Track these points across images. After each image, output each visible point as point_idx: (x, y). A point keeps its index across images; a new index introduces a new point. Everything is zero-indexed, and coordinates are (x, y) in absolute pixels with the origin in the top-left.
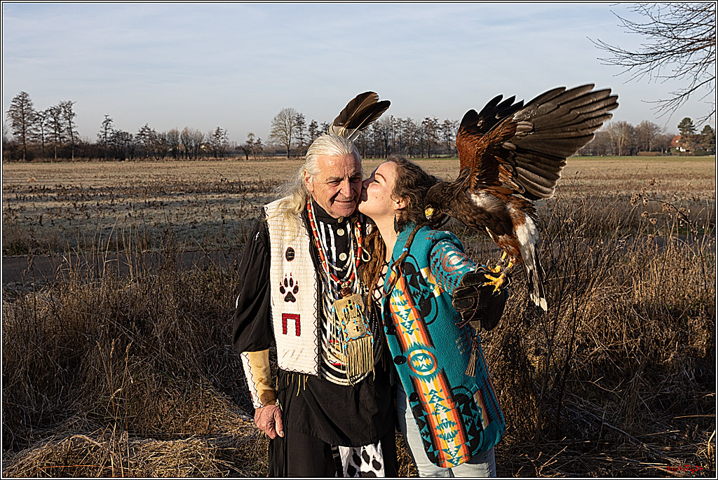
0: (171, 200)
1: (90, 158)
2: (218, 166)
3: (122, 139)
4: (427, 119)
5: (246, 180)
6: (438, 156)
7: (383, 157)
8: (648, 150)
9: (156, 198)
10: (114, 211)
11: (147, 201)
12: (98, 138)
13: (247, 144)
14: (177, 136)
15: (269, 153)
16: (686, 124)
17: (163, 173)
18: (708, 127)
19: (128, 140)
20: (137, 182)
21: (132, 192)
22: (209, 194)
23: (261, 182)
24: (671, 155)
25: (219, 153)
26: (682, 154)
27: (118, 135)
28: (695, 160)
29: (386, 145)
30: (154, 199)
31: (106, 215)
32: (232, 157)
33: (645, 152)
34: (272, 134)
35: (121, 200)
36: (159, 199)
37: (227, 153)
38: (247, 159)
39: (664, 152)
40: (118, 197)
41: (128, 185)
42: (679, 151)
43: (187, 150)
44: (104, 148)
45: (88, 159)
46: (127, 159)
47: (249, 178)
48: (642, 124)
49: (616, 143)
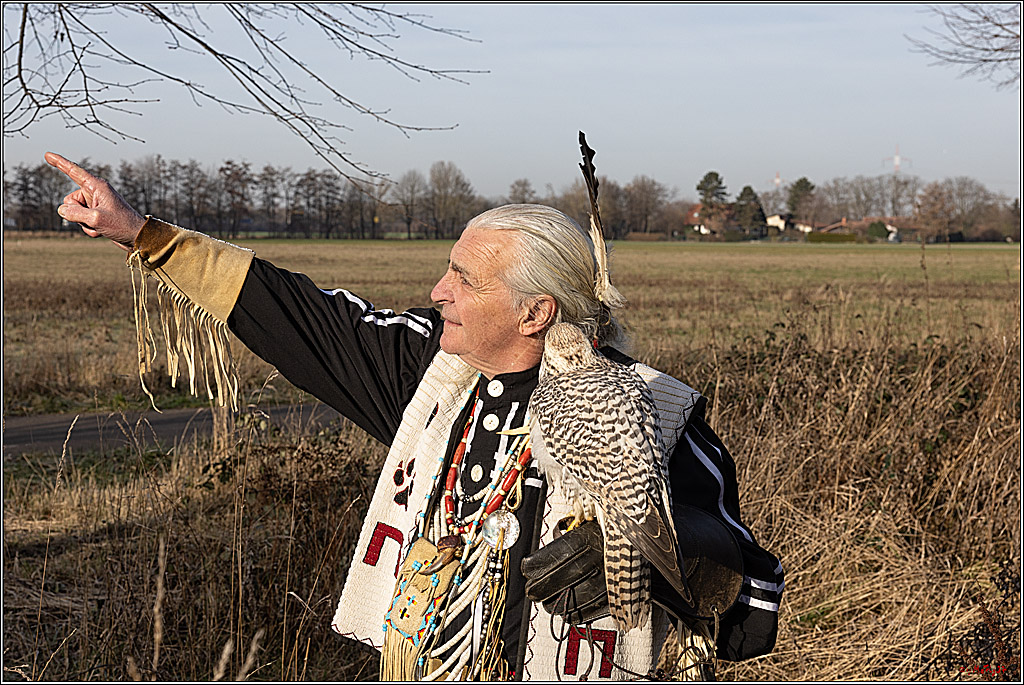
4: (229, 163)
8: (645, 231)
16: (711, 184)
18: (748, 191)
24: (684, 239)
33: (641, 234)
39: (673, 234)
48: (635, 181)
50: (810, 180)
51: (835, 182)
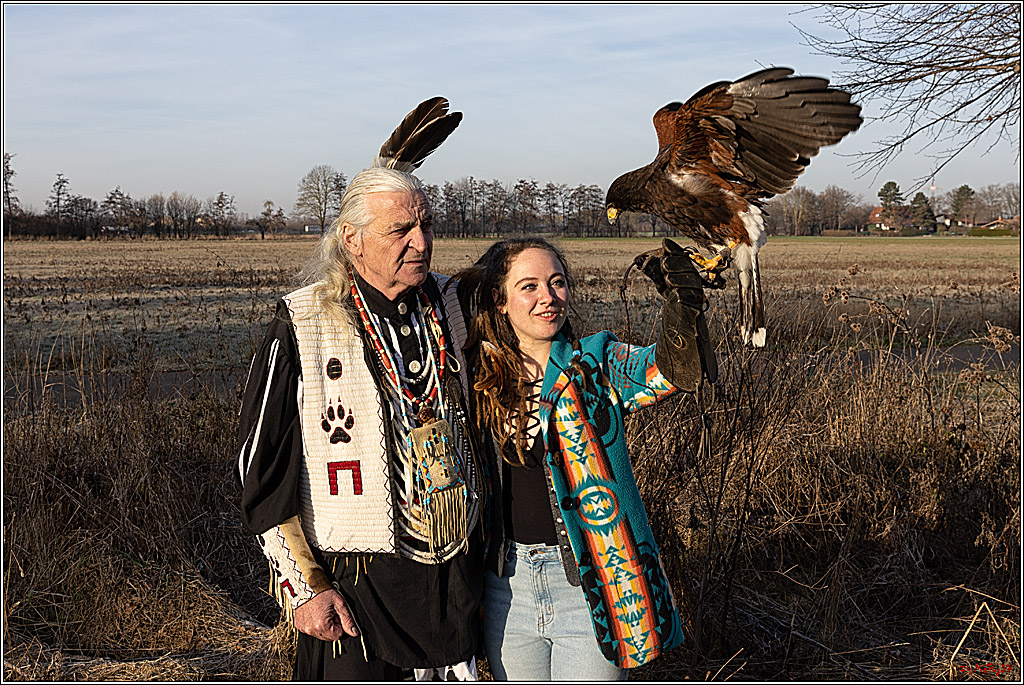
0: (151, 296)
1: (35, 236)
2: (221, 247)
3: (82, 209)
4: (522, 182)
5: (260, 268)
7: (459, 236)
8: (837, 228)
9: (127, 292)
10: (67, 312)
11: (115, 298)
12: (47, 206)
13: (263, 217)
14: (162, 204)
15: (295, 230)
16: (890, 191)
17: (141, 258)
18: (920, 196)
19: (90, 210)
20: (101, 271)
21: (93, 284)
22: (207, 288)
23: (281, 271)
24: (869, 234)
25: (223, 229)
26: (883, 233)
27: (76, 202)
28: (904, 243)
29: (464, 218)
30: (126, 295)
31: (55, 317)
32: (242, 235)
33: (833, 231)
34: (298, 202)
35: (78, 295)
36: (135, 295)
37: (233, 229)
38: (263, 238)
39: (859, 230)
40: (73, 291)
41: (89, 275)
42: (880, 229)
43: (176, 225)
44: (55, 221)
45: (32, 237)
46: (89, 238)
47: (266, 265)
48: (828, 191)
49: (790, 218)
50: (970, 187)
51: (989, 188)
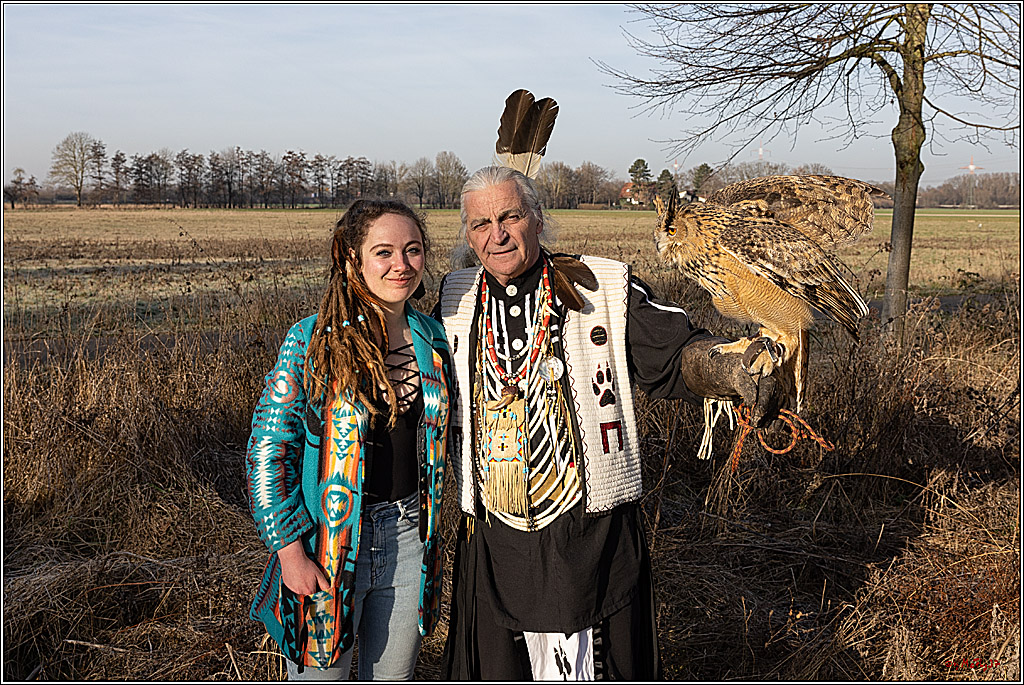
4: (290, 153)
6: (305, 206)
7: (225, 207)
8: (591, 202)
13: (14, 185)
15: (49, 199)
16: (639, 168)
18: (666, 173)
24: (620, 208)
26: (634, 207)
29: (230, 189)
33: (588, 204)
34: (53, 170)
38: (13, 207)
39: (611, 205)
42: (630, 203)
48: (584, 167)
49: (549, 191)
50: (709, 165)
